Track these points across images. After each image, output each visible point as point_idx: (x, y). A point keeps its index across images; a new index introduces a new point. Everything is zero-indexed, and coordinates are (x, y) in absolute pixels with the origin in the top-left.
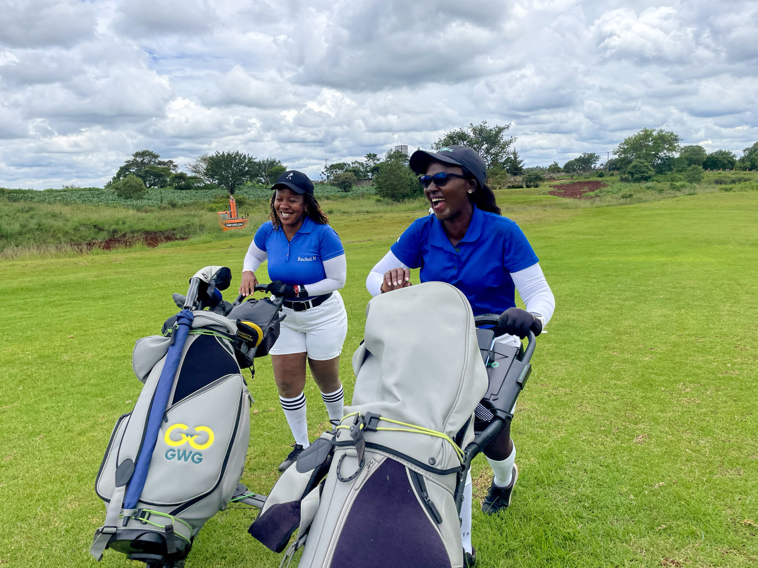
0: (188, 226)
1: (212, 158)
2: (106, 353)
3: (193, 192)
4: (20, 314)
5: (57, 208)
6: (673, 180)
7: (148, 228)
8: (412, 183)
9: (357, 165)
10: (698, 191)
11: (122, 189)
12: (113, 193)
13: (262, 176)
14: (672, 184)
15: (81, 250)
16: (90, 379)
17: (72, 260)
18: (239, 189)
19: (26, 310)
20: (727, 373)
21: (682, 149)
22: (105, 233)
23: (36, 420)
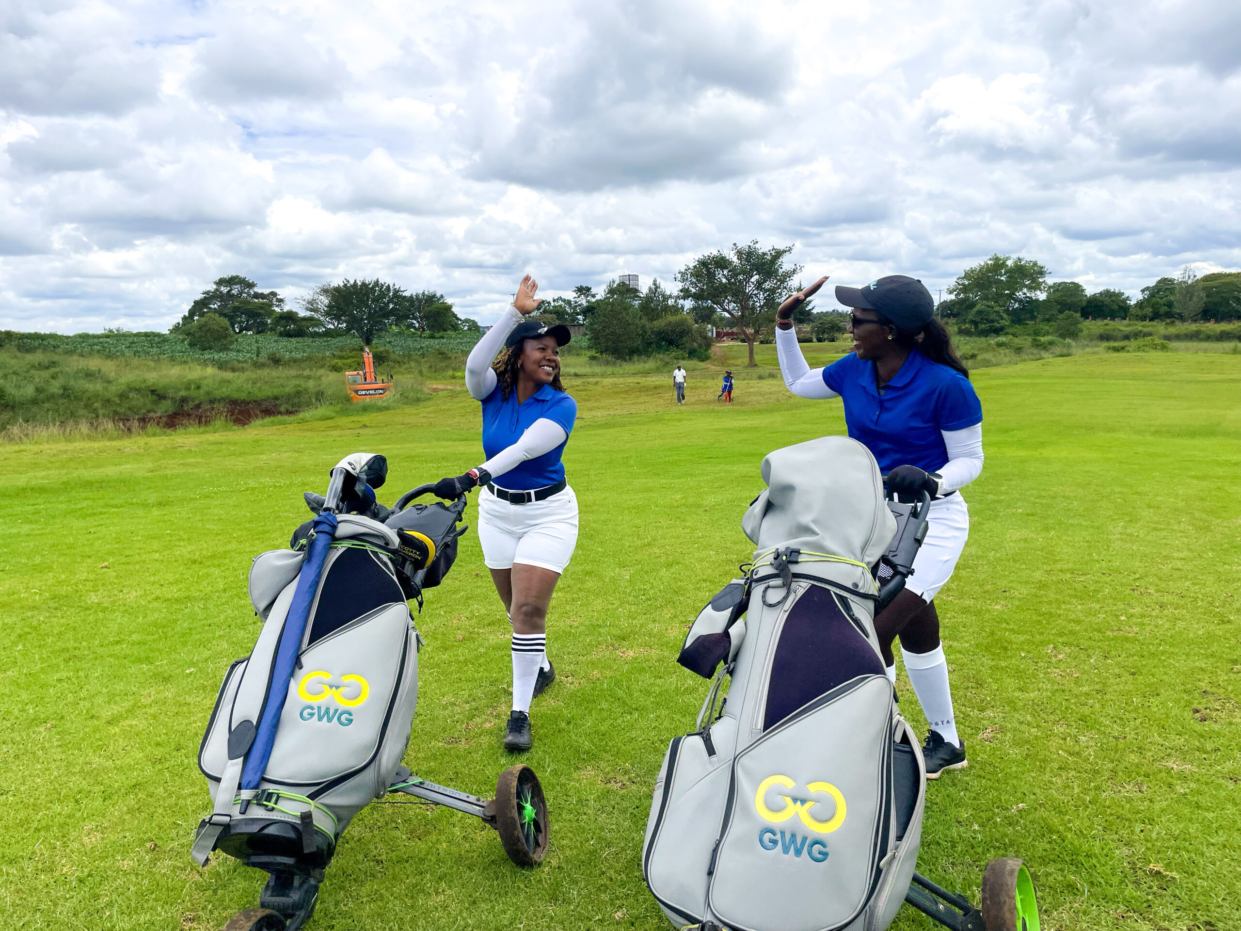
0: (298, 393)
1: (337, 289)
2: (158, 593)
3: (308, 340)
4: (26, 528)
5: (94, 363)
6: (1037, 333)
7: (235, 395)
8: (645, 332)
9: (560, 303)
10: (1073, 350)
11: (197, 335)
12: (183, 341)
13: (415, 318)
14: (1034, 340)
15: (129, 429)
16: (131, 633)
17: (114, 443)
18: (380, 337)
19: (37, 522)
20: (1119, 630)
21: (1050, 287)
22: (169, 402)
23: (42, 698)
